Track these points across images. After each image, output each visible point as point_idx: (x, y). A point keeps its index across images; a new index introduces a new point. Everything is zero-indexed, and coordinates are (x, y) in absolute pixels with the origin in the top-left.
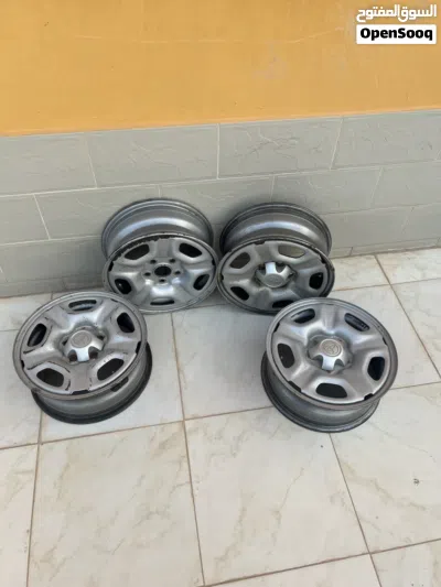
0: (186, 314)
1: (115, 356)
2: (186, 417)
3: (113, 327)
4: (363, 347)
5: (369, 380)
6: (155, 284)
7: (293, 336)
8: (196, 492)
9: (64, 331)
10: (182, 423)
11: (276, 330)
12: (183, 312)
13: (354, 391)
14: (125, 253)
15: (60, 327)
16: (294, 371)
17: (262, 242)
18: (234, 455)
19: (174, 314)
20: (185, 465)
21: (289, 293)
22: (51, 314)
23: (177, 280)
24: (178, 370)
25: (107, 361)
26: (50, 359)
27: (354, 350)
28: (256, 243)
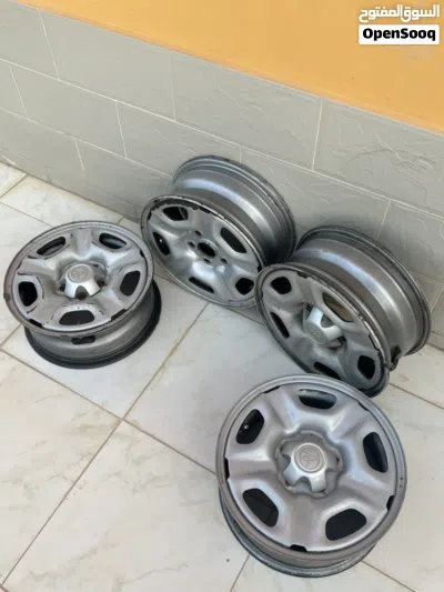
0: (222, 312)
1: (92, 309)
2: (128, 418)
3: (117, 280)
4: (354, 487)
5: (321, 530)
6: (198, 260)
7: (282, 413)
8: (71, 496)
9: (76, 257)
10: (119, 421)
11: (267, 392)
12: (219, 309)
13: (288, 527)
14: (166, 206)
15: (76, 250)
16: (241, 450)
17: (305, 277)
18: (135, 491)
19: (210, 305)
20: (85, 462)
21: (333, 361)
22: (79, 235)
23: (222, 268)
24: (163, 366)
25: (81, 309)
26: (40, 276)
27: (342, 482)
28: (299, 274)
